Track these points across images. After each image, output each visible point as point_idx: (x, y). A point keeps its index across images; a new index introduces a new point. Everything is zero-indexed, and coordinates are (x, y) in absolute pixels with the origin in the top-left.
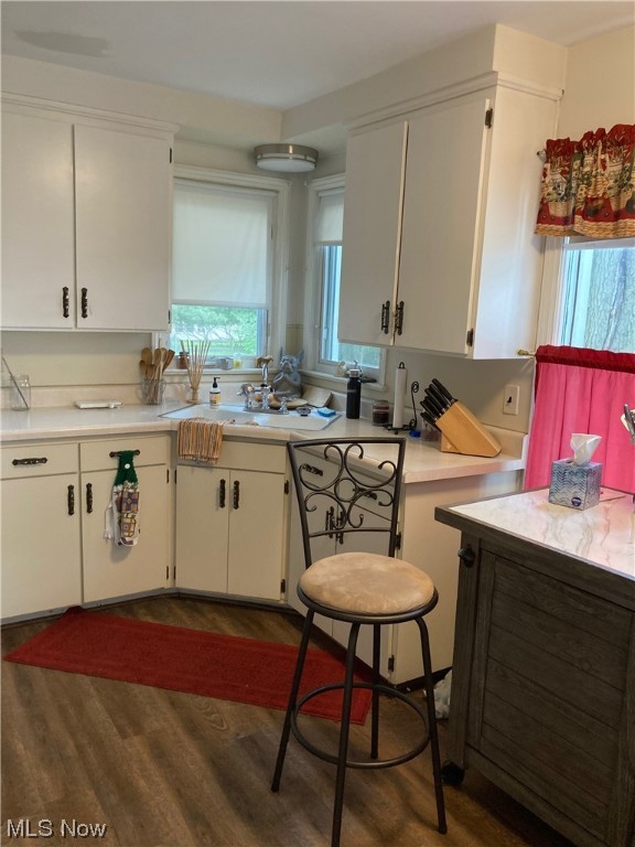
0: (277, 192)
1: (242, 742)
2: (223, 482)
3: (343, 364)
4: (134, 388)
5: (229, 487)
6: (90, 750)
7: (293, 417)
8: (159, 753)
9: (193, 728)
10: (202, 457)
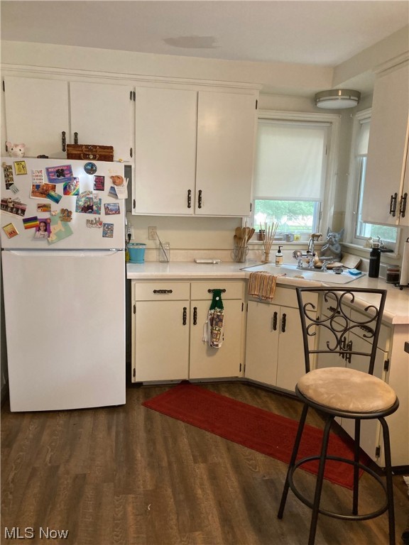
0: (331, 123)
1: (266, 481)
2: (276, 314)
3: (370, 239)
4: (230, 252)
5: (279, 317)
6: (175, 466)
7: (331, 274)
8: (213, 476)
9: (237, 466)
10: (263, 296)
